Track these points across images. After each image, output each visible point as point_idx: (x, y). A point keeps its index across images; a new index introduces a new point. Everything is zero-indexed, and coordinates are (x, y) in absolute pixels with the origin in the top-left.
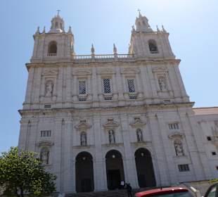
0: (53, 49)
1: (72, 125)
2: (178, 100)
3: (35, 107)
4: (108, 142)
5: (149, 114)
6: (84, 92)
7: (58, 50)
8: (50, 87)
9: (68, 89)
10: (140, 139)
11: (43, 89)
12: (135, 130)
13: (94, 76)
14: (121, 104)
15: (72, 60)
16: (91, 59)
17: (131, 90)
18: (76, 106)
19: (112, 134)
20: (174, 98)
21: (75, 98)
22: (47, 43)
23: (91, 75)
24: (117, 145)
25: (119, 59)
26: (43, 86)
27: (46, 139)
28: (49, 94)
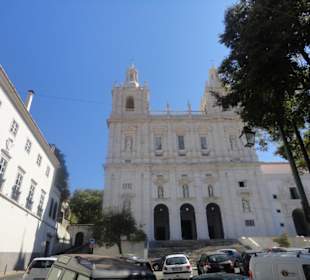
0: (130, 104)
1: (151, 179)
2: (248, 159)
3: (116, 161)
4: (182, 196)
5: (221, 172)
6: (160, 148)
7: (135, 106)
8: (129, 142)
9: (146, 145)
11: (123, 145)
12: (207, 186)
13: (169, 133)
14: (195, 161)
15: (149, 116)
16: (166, 116)
17: (203, 148)
18: (153, 161)
19: (185, 188)
20: (244, 156)
21: (153, 154)
22: (125, 98)
23: (167, 131)
24: (191, 199)
25: (193, 116)
26: (123, 142)
27: (128, 191)
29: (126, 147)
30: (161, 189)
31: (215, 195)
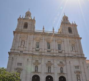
0: (26, 26)
1: (32, 62)
2: (80, 56)
3: (16, 51)
4: (47, 72)
5: (67, 61)
6: (38, 47)
7: (28, 27)
8: (23, 43)
9: (31, 45)
10: (62, 72)
11: (20, 44)
12: (60, 67)
13: (43, 41)
14: (55, 55)
15: (34, 32)
16: (43, 33)
17: (59, 49)
18: (34, 53)
19: (49, 68)
20: (78, 55)
21: (34, 50)
22: (23, 23)
23: (42, 40)
24: (51, 73)
25: (55, 34)
26: (20, 42)
27: (20, 67)
28: (22, 46)
29: (21, 45)
30: (37, 67)
31: (64, 72)
